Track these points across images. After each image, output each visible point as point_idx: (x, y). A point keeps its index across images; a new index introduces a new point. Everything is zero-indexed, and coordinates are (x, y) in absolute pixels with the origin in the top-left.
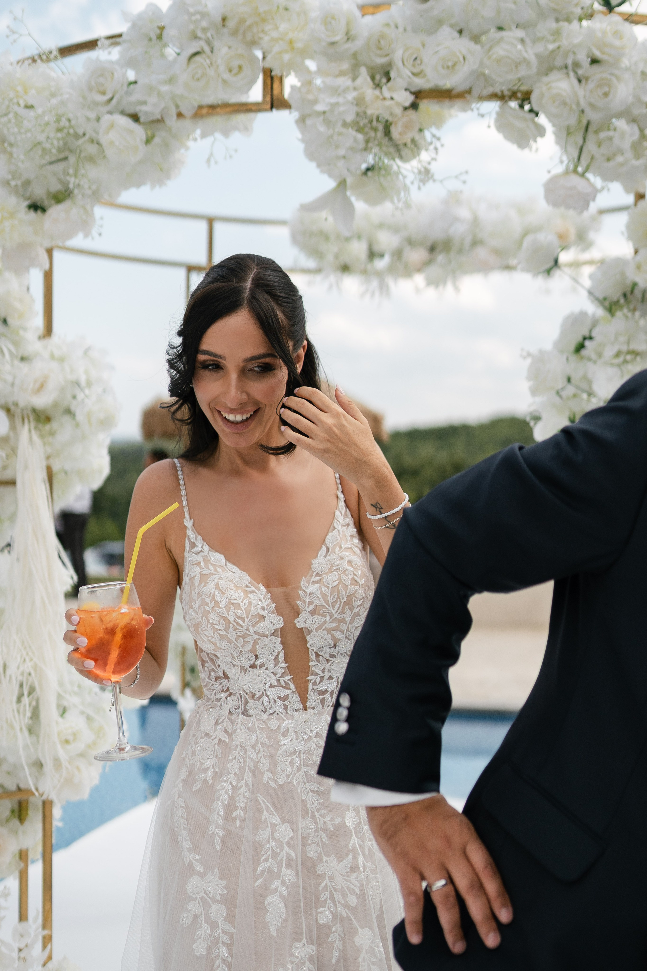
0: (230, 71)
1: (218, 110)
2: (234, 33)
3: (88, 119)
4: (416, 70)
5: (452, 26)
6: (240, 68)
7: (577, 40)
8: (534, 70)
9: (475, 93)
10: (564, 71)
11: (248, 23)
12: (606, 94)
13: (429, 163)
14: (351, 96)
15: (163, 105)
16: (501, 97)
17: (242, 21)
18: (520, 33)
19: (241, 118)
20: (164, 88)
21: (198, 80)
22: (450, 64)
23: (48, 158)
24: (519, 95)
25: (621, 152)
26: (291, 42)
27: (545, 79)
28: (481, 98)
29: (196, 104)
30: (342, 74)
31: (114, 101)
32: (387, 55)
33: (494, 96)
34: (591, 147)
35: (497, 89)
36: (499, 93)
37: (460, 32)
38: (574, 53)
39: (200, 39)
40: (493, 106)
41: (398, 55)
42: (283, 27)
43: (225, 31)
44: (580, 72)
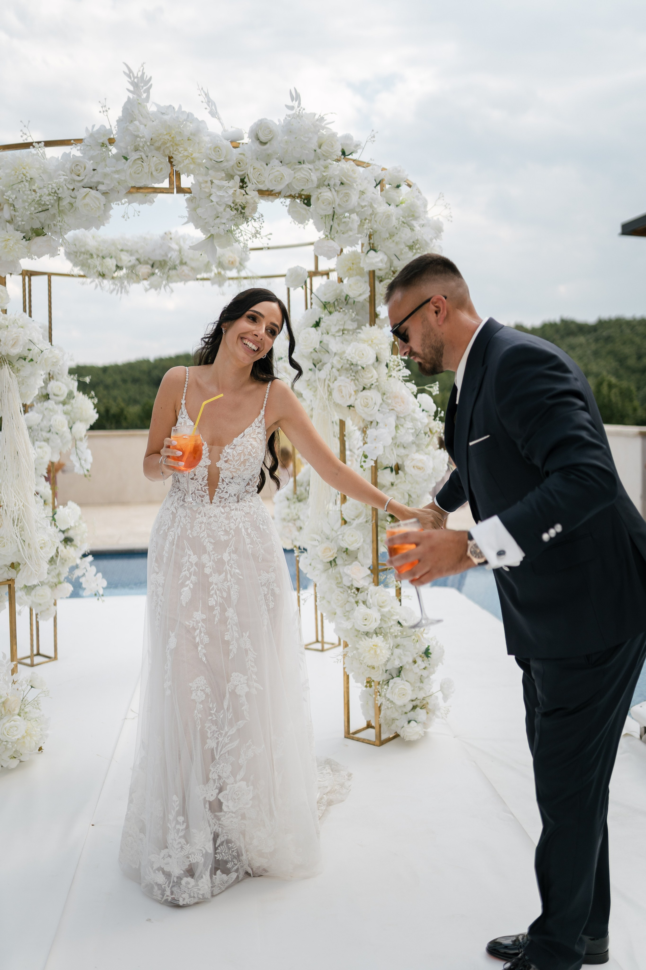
0: (156, 171)
1: (141, 191)
2: (158, 149)
3: (68, 189)
4: (258, 180)
5: (277, 159)
6: (161, 168)
7: (337, 173)
8: (315, 185)
9: (283, 194)
10: (328, 187)
11: (168, 145)
12: (347, 201)
13: (260, 229)
14: (231, 192)
15: (113, 185)
16: (292, 197)
17: (164, 143)
18: (311, 166)
19: (152, 195)
20: (117, 176)
21: (138, 173)
22: (279, 179)
23: (40, 209)
24: (303, 197)
25: (351, 230)
26: (192, 159)
27: (319, 191)
28: (286, 197)
29: (130, 186)
30: (222, 179)
31: (85, 181)
32: (243, 171)
33: (290, 196)
34: (335, 226)
35: (293, 194)
36: (293, 195)
37: (281, 162)
38: (334, 179)
39: (140, 150)
40: (288, 201)
41: (250, 171)
42: (190, 150)
43: (152, 147)
44: (336, 189)
